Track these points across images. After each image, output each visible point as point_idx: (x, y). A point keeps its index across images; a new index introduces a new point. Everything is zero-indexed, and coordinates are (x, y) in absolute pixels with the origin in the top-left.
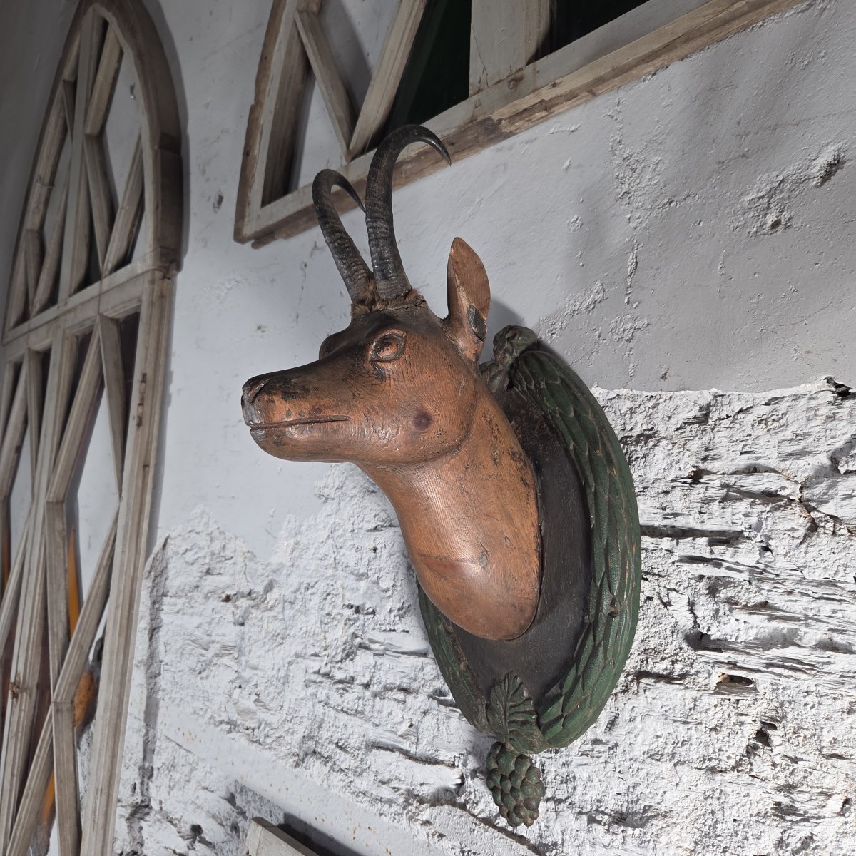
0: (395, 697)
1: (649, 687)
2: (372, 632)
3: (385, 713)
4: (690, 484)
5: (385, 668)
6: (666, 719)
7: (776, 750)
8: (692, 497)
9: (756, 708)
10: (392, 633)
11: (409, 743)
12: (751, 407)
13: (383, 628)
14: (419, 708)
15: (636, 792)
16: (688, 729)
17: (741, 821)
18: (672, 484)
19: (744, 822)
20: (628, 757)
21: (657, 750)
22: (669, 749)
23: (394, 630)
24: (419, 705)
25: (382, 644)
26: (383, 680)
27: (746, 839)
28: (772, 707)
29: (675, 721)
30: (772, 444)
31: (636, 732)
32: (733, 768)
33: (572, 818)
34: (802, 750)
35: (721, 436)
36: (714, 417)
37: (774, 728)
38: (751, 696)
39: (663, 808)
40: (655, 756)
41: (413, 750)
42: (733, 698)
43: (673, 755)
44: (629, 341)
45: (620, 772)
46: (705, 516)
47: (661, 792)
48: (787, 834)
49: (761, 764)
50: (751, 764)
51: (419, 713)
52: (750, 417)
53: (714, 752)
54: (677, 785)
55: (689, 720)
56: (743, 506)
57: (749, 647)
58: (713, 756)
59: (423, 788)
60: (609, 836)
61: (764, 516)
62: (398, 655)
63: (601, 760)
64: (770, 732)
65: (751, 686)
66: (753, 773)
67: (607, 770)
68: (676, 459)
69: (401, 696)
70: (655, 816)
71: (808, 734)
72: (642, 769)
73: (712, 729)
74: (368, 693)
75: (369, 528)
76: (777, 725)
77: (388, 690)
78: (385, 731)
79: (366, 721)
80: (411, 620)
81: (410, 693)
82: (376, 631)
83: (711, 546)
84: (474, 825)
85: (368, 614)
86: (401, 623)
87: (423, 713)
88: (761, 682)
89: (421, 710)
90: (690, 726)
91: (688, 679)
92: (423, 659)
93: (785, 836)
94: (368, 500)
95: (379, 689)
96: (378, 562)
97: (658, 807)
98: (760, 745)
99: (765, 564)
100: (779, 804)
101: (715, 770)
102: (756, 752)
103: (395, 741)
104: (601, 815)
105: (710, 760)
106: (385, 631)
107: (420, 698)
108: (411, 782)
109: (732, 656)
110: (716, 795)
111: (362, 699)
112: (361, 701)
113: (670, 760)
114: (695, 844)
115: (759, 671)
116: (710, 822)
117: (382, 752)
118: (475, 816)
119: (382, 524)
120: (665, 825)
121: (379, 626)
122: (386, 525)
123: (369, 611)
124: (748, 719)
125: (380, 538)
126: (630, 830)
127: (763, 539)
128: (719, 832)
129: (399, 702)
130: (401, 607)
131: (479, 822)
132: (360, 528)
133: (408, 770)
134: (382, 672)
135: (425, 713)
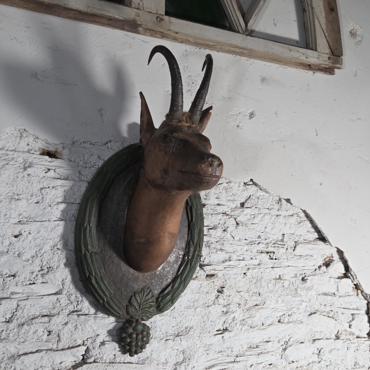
0: (40, 321)
2: (14, 288)
3: (31, 332)
5: (28, 307)
6: (193, 293)
7: (225, 294)
9: (218, 283)
10: (33, 285)
11: (51, 344)
12: (222, 183)
13: (25, 284)
14: (60, 322)
15: (181, 324)
17: (213, 321)
20: (179, 311)
21: (188, 305)
22: (192, 304)
23: (34, 283)
24: (60, 320)
26: (25, 315)
27: (215, 325)
28: (222, 281)
29: (196, 293)
30: (226, 196)
31: (182, 301)
32: (213, 304)
34: (232, 292)
37: (224, 287)
38: (217, 279)
39: (190, 326)
40: (188, 308)
41: (55, 347)
42: (212, 281)
43: (194, 306)
45: (175, 318)
47: (190, 320)
48: (227, 319)
49: (221, 300)
50: (218, 301)
51: (60, 325)
52: (222, 186)
53: (207, 301)
54: (194, 316)
55: (200, 292)
56: (219, 217)
57: (218, 263)
58: (207, 302)
59: (62, 365)
60: (174, 343)
62: (41, 297)
63: (168, 316)
64: (223, 289)
65: (215, 276)
66: (218, 304)
67: (171, 318)
69: (46, 319)
70: (190, 329)
71: (233, 287)
72: (184, 314)
73: (207, 293)
74: (11, 326)
75: (14, 222)
76: (225, 287)
77: (32, 319)
78: (31, 343)
79: (12, 342)
80: (54, 276)
81: (53, 316)
82: (19, 286)
83: (208, 230)
84: (106, 367)
85: (7, 277)
86: (43, 278)
87: (64, 324)
88: (220, 274)
89: (62, 323)
90: (200, 294)
91: (199, 278)
92: (58, 296)
93: (227, 320)
94: (14, 204)
95: (23, 320)
96: (20, 243)
97: (189, 326)
98: (220, 294)
99: (223, 236)
100: (223, 311)
101: (208, 306)
102: (219, 297)
103: (39, 347)
104: (169, 337)
105: (206, 304)
106: (26, 285)
107: (61, 316)
108: (52, 365)
109: (214, 267)
110: (207, 315)
111: (5, 331)
112: (4, 332)
113: (193, 307)
114: (199, 334)
115: (222, 270)
116: (203, 325)
117: (31, 355)
118: (105, 363)
119: (25, 220)
120: (194, 330)
121: (21, 283)
122: (30, 220)
123: (7, 275)
124: (217, 287)
125: (26, 228)
126: (183, 337)
127: (224, 227)
128: (206, 327)
129: (45, 323)
130: (40, 269)
131: (108, 364)
132: (5, 222)
133: (50, 359)
134: (25, 310)
135: (66, 324)
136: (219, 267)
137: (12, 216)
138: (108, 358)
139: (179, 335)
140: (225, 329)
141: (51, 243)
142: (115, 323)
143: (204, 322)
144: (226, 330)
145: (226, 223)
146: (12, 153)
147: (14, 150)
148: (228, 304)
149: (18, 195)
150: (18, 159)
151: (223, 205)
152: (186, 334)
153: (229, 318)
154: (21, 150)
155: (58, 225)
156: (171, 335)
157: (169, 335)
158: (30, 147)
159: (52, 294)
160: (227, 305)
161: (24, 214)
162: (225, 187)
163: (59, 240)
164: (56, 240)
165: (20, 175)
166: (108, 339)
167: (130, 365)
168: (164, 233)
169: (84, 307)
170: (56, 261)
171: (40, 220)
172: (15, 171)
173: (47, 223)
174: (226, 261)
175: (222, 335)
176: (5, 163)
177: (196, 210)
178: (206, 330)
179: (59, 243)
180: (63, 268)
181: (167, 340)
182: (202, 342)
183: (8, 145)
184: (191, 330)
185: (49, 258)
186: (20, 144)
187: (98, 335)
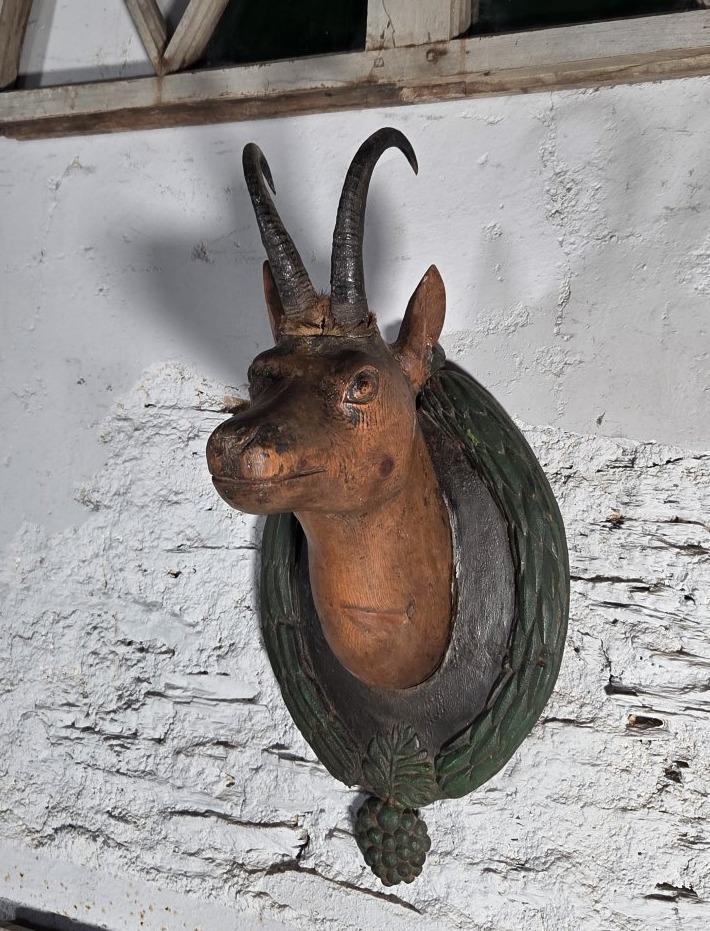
0: (209, 752)
1: (556, 731)
2: (170, 675)
3: (193, 771)
4: (610, 529)
5: (192, 718)
6: (574, 762)
7: (686, 786)
8: (611, 542)
9: (666, 747)
10: (203, 676)
11: (230, 804)
12: (681, 459)
13: (188, 671)
14: (248, 763)
15: (537, 837)
16: (598, 772)
17: (646, 853)
18: (591, 527)
19: (650, 854)
20: (529, 802)
21: (562, 793)
22: (575, 792)
23: (205, 673)
24: (247, 760)
25: (185, 690)
26: (188, 733)
27: (652, 869)
28: (685, 745)
29: (584, 764)
30: (698, 496)
31: (539, 777)
32: (643, 806)
33: (461, 868)
35: (646, 484)
36: (640, 463)
37: (686, 765)
38: (664, 736)
39: (568, 848)
40: (559, 800)
41: (236, 813)
42: (644, 739)
43: (579, 798)
44: (558, 375)
45: (518, 818)
46: (625, 562)
47: (564, 834)
48: (694, 861)
49: (670, 801)
50: (662, 801)
51: (246, 769)
52: (680, 468)
53: (624, 792)
54: (580, 826)
55: (598, 762)
56: (668, 555)
58: (622, 795)
59: (250, 855)
60: (506, 884)
61: (691, 566)
62: (215, 703)
63: (497, 807)
64: (682, 770)
65: (661, 727)
66: (663, 809)
67: (503, 817)
68: (597, 502)
69: (220, 751)
70: (559, 859)
72: (545, 813)
73: (623, 770)
74: (163, 750)
75: (169, 547)
76: (689, 762)
77: (197, 745)
78: (192, 793)
79: (160, 783)
80: (237, 662)
81: (233, 747)
82: (177, 674)
83: (631, 592)
84: (331, 890)
85: (161, 653)
86: (219, 665)
87: (253, 769)
88: (674, 724)
89: (251, 767)
90: (599, 768)
91: (598, 722)
92: (251, 706)
93: (692, 863)
94: (168, 513)
95: (182, 744)
96: (181, 590)
97: (561, 849)
98: (671, 782)
99: (686, 612)
100: (685, 835)
101: (624, 809)
102: (667, 789)
103: (208, 804)
104: (496, 863)
105: (619, 800)
106: (190, 674)
107: (248, 752)
108: (232, 850)
109: (647, 700)
110: (624, 832)
111: (153, 757)
112: (151, 760)
113: (576, 803)
114: (598, 880)
115: (675, 714)
116: (613, 858)
117: (189, 818)
118: (331, 880)
119: (189, 543)
120: (570, 866)
121: (181, 668)
122: (196, 545)
123: (164, 649)
124: (660, 759)
125: (187, 561)
126: (532, 875)
127: (685, 588)
128: (623, 866)
129: (216, 758)
130: (218, 645)
131: (337, 886)
132: (153, 547)
133: (228, 836)
134: (186, 724)
135: (257, 770)
136: (665, 701)
137: (164, 535)
138: (346, 869)
139: (527, 866)
140: (687, 886)
141: (236, 595)
142: (356, 794)
143: (618, 849)
144: (687, 893)
145: (689, 577)
146: (168, 412)
147: (173, 407)
148: (699, 818)
149: (176, 493)
150: (180, 422)
151: (690, 522)
152: (543, 870)
153: (699, 859)
154: (187, 404)
155: (244, 558)
156: (503, 859)
157: (496, 858)
158: (204, 397)
159: (237, 700)
160: (695, 818)
161: (188, 531)
162: (692, 471)
163: (249, 588)
164: (243, 588)
165: (180, 455)
166: (346, 826)
167: (387, 904)
168: (331, 605)
169: (296, 742)
170: (244, 632)
171: (214, 545)
172: (171, 446)
173: (222, 553)
174: (694, 687)
175: (672, 905)
176: (153, 433)
177: (529, 540)
178: (621, 874)
179: (249, 596)
180: (256, 649)
181: (488, 870)
182: (598, 906)
183: (165, 396)
184: (559, 863)
185: (231, 624)
186: (183, 394)
187: (322, 811)
